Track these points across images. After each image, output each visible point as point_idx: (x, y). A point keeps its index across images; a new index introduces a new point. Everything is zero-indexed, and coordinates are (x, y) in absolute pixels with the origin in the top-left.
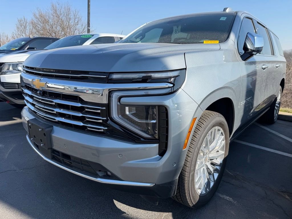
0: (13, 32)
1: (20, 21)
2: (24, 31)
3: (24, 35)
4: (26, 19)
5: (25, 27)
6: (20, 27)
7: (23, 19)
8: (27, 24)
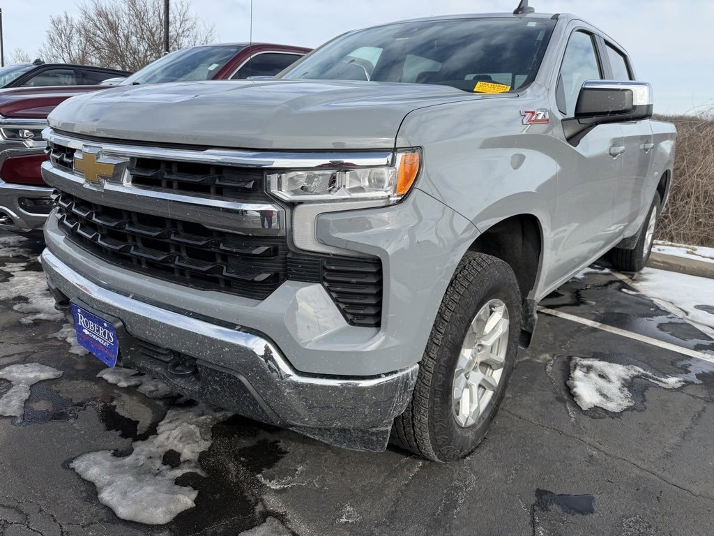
0: (40, 51)
1: (55, 23)
2: (66, 46)
3: (66, 56)
4: (69, 17)
5: (69, 39)
6: (56, 37)
7: (64, 19)
8: (74, 30)
